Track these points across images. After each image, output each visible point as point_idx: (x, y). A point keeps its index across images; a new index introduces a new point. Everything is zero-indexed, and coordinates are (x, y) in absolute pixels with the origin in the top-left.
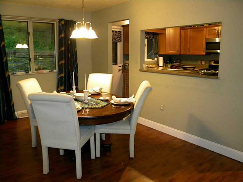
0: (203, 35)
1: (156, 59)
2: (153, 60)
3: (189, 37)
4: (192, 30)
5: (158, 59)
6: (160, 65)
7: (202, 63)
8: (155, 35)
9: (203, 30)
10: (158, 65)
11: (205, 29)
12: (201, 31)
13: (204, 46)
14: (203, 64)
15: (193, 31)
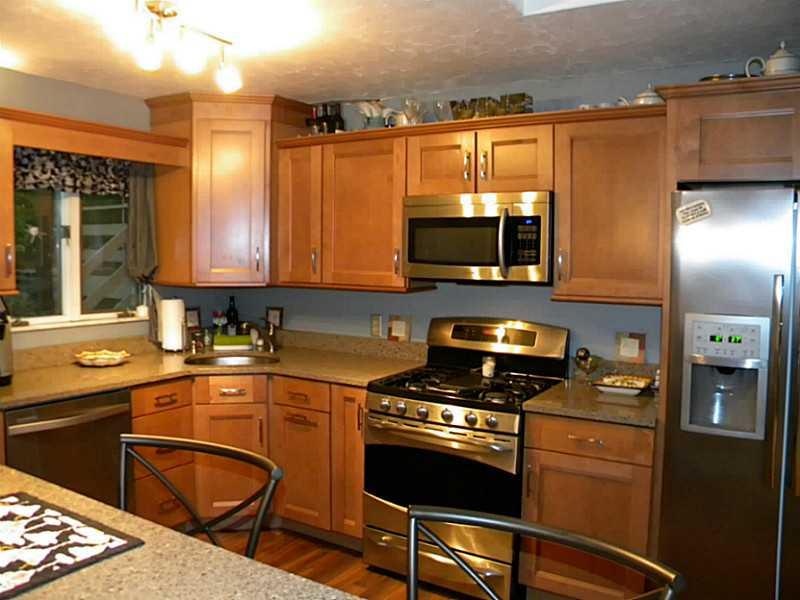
0: (390, 179)
1: (142, 312)
2: (128, 316)
3: (316, 187)
4: (330, 149)
5: (154, 313)
6: (164, 346)
7: (394, 334)
8: (136, 175)
9: (391, 152)
10: (159, 345)
11: (398, 145)
12: (381, 152)
13: (398, 240)
14: (396, 338)
15: (338, 156)
